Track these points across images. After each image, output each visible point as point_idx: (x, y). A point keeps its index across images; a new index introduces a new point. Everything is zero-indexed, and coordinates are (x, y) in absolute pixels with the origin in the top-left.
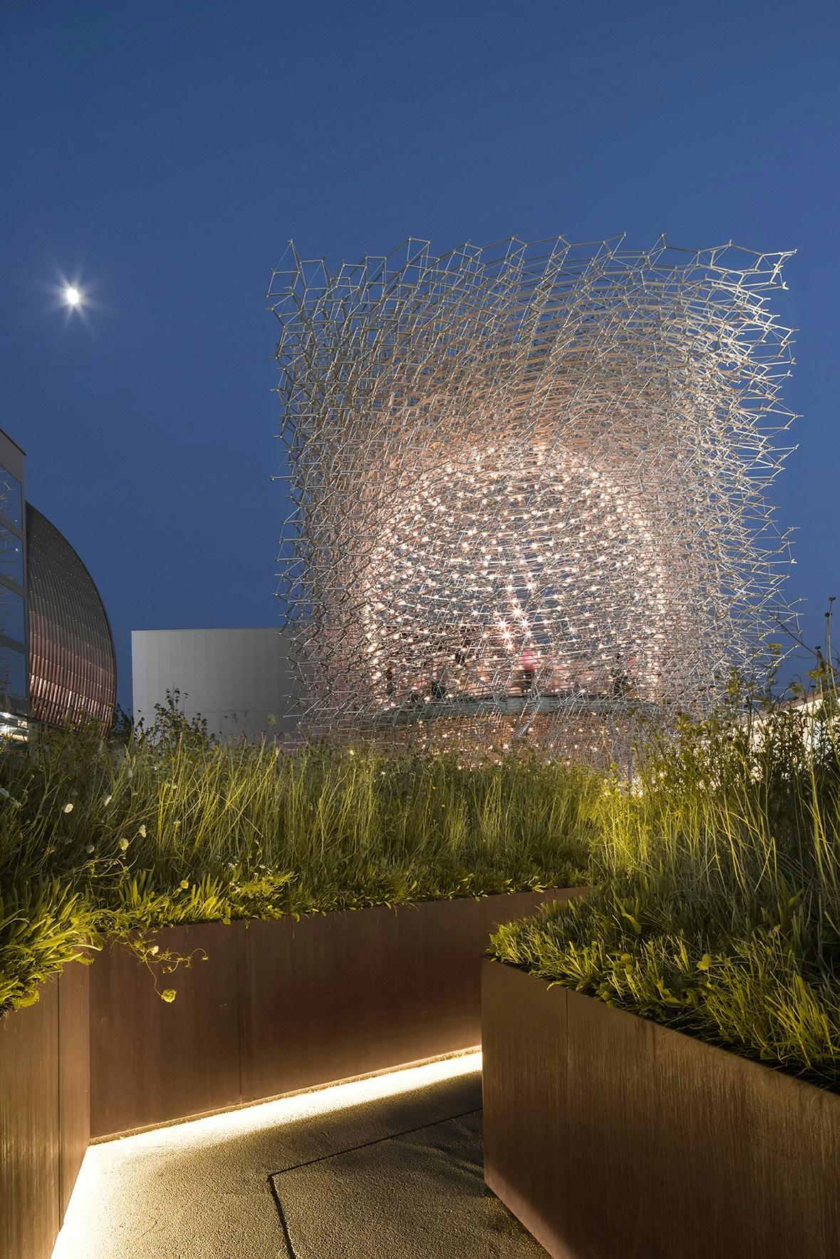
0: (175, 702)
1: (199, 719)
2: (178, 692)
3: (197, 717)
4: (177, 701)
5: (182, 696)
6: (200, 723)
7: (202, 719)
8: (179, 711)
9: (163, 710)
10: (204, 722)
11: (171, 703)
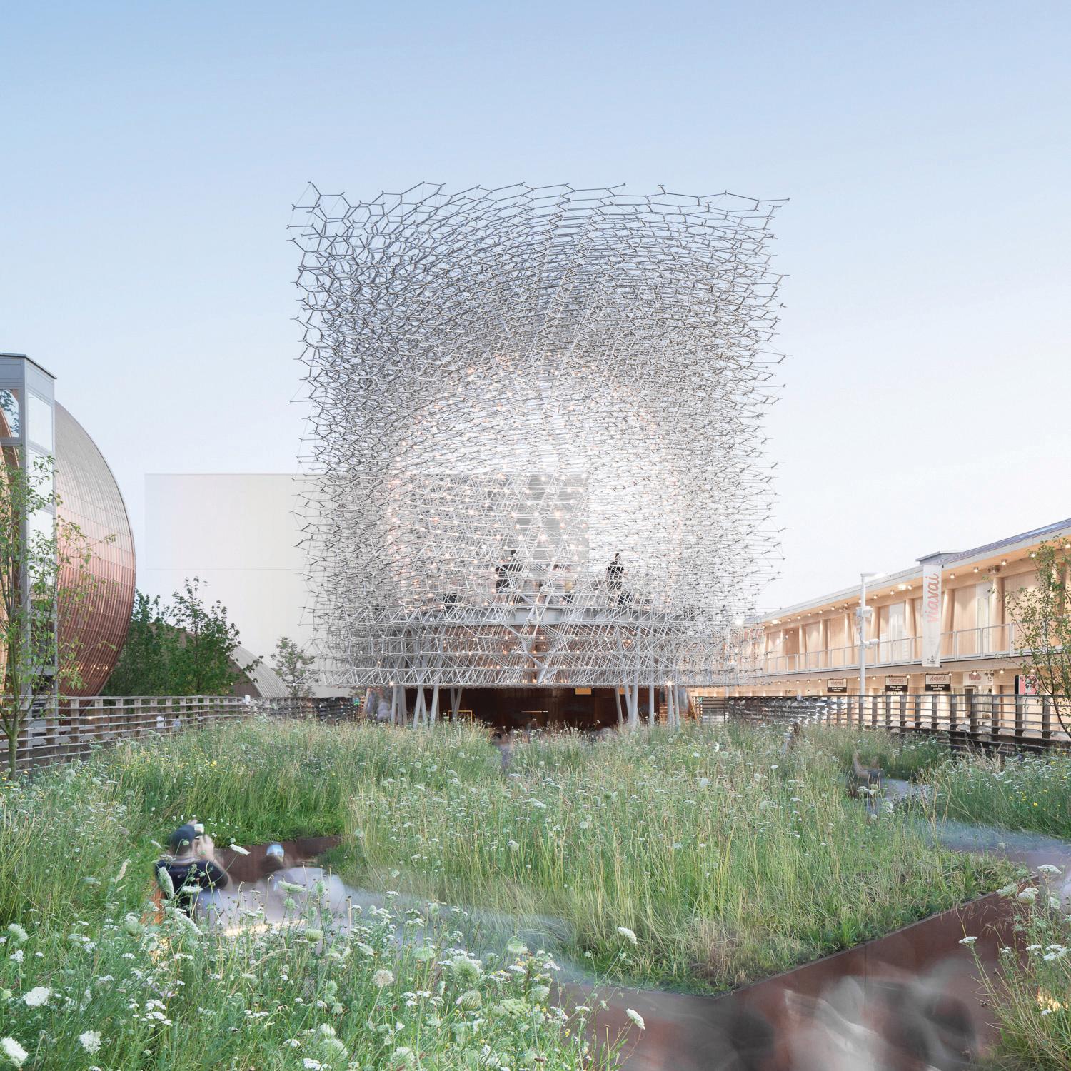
0: (193, 591)
1: (218, 607)
2: (198, 580)
3: (216, 605)
4: (196, 589)
5: (201, 584)
6: (219, 611)
7: (222, 607)
8: (198, 600)
9: (182, 599)
10: (224, 611)
11: (190, 592)
